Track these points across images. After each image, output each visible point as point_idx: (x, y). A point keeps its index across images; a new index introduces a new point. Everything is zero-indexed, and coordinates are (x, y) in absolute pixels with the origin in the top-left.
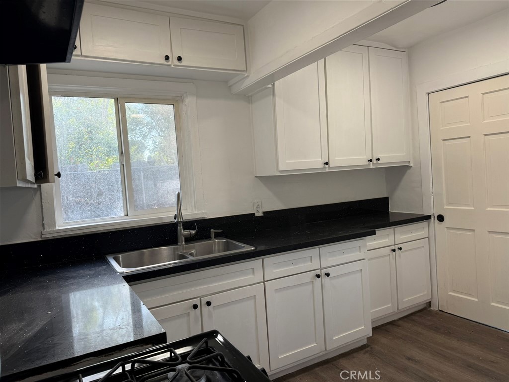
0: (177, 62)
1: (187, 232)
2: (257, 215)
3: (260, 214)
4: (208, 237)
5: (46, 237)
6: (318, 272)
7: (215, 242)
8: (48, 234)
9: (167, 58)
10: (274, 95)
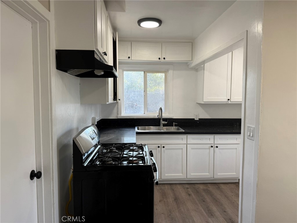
0: (163, 60)
1: (164, 122)
2: (196, 119)
4: (172, 126)
5: (119, 118)
6: (213, 145)
9: (159, 59)
10: (204, 70)
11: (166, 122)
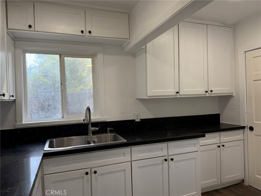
0: (88, 34)
1: (93, 128)
2: (136, 120)
3: (139, 120)
4: (106, 132)
5: (17, 127)
6: (166, 158)
7: (108, 135)
8: (18, 126)
9: (82, 32)
10: (146, 53)
11: (97, 127)
